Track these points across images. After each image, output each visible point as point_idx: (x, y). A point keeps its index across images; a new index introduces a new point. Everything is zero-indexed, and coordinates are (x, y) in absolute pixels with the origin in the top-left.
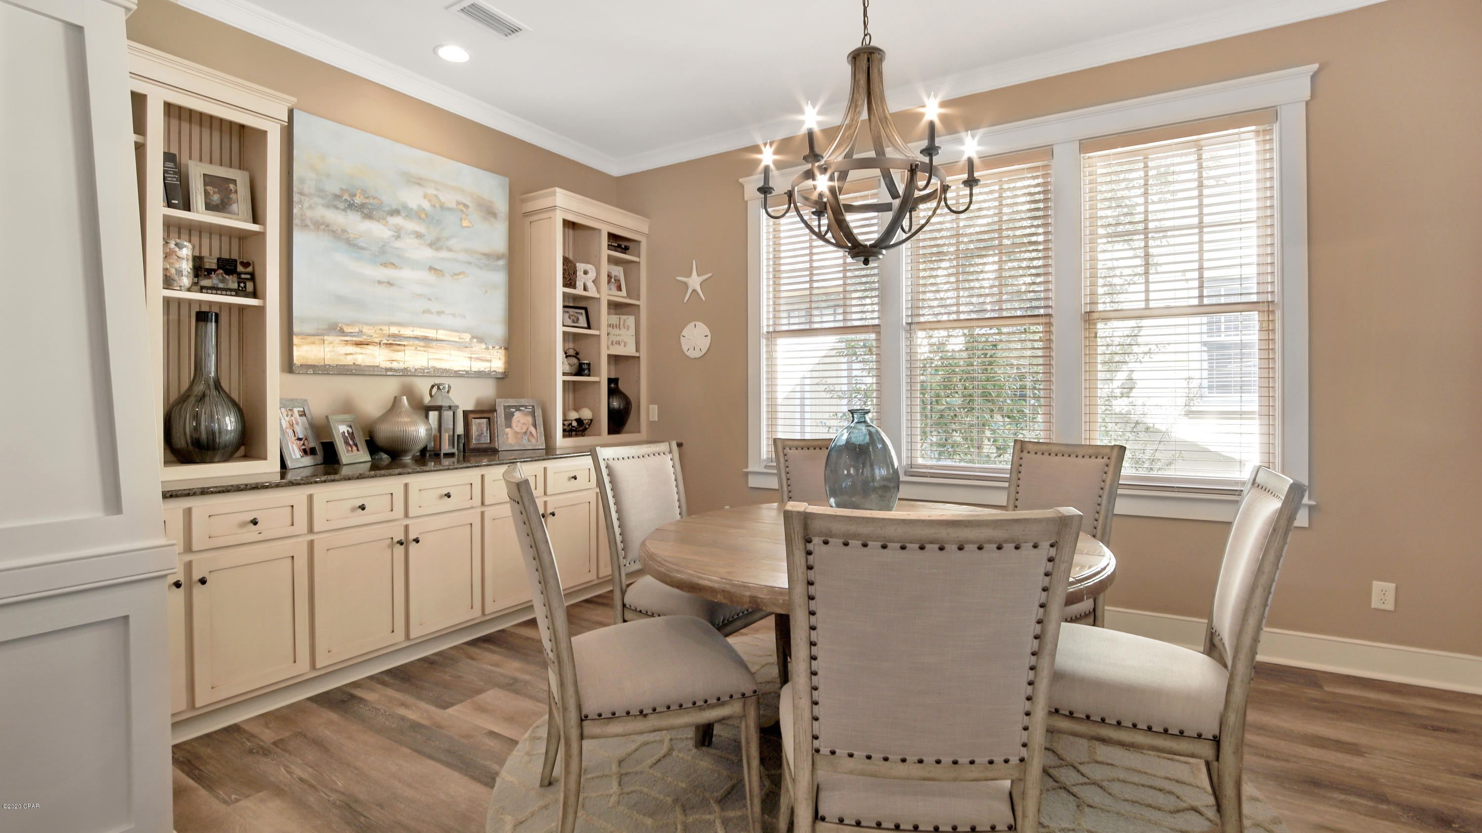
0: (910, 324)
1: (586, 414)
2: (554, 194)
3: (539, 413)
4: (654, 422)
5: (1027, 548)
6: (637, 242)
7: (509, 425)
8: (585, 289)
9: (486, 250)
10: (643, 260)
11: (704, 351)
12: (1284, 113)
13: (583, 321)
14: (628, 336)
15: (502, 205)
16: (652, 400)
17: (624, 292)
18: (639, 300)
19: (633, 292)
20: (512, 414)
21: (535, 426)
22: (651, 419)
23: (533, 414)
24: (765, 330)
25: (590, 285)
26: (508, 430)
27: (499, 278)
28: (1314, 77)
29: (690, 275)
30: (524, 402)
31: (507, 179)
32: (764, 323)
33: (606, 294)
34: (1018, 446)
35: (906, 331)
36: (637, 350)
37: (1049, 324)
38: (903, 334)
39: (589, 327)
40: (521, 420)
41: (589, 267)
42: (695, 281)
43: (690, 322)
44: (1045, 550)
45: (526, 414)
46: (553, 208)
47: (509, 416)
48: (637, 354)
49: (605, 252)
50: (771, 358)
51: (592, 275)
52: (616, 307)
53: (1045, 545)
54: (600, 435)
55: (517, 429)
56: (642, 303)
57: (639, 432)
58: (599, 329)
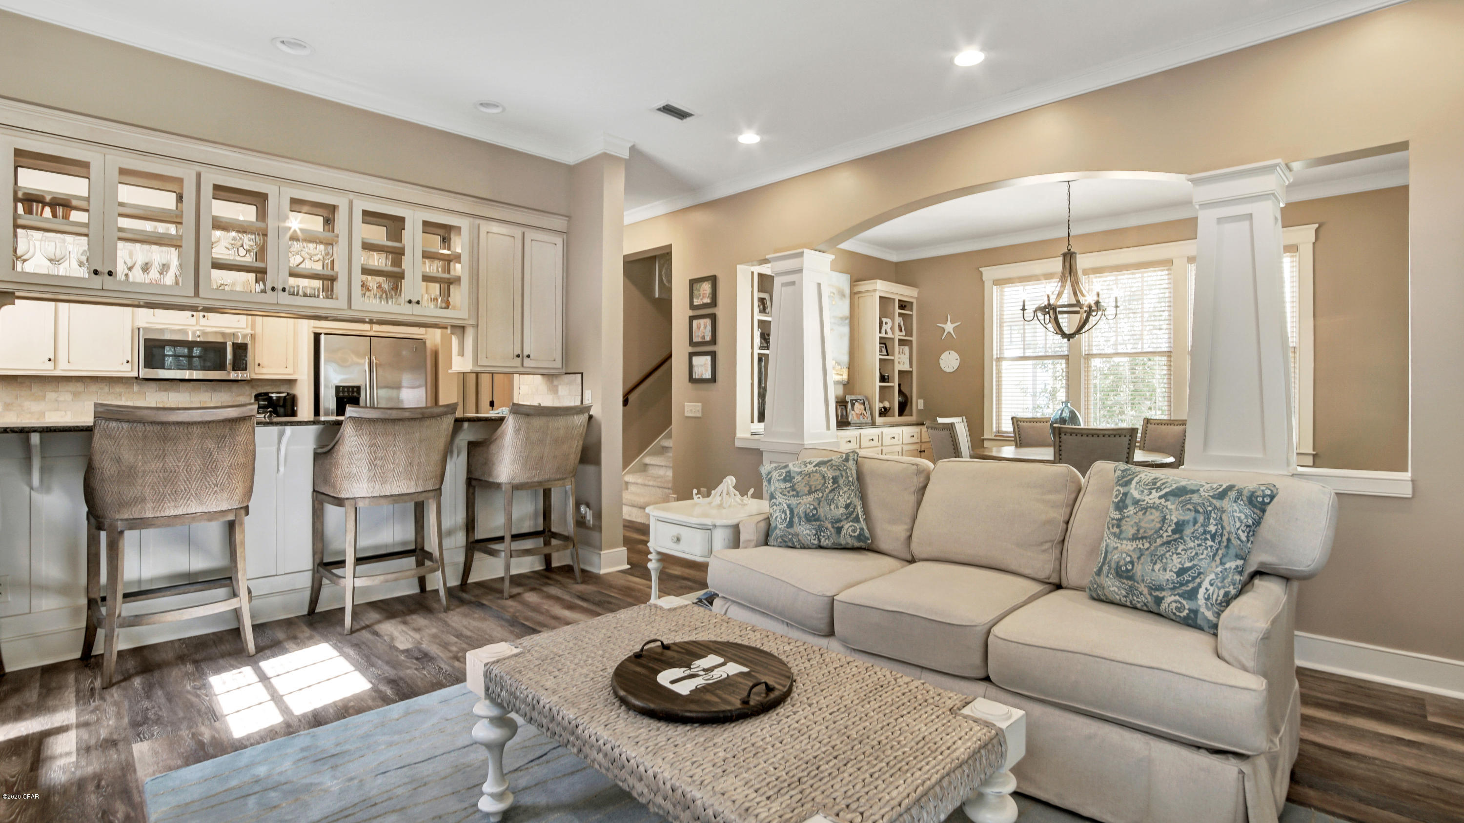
0: (1087, 355)
1: (887, 404)
2: (877, 282)
3: (866, 403)
4: (921, 410)
5: (1123, 437)
6: (912, 303)
7: (853, 410)
8: (886, 333)
9: (841, 315)
10: (914, 313)
11: (955, 368)
12: (1301, 248)
13: (884, 352)
14: (905, 358)
15: (847, 291)
16: (919, 397)
17: (903, 333)
18: (912, 337)
19: (909, 333)
20: (854, 404)
21: (865, 410)
22: (919, 408)
23: (864, 404)
24: (995, 357)
25: (889, 331)
26: (853, 412)
27: (846, 330)
28: (1317, 231)
29: (946, 323)
30: (859, 397)
31: (849, 276)
32: (995, 352)
33: (898, 335)
34: (1146, 421)
35: (1085, 359)
36: (911, 366)
37: (1171, 356)
38: (1083, 361)
39: (888, 355)
40: (858, 407)
41: (888, 320)
42: (949, 327)
43: (946, 351)
44: (1128, 437)
45: (861, 404)
46: (875, 291)
47: (853, 405)
48: (911, 369)
49: (897, 311)
50: (999, 372)
51: (890, 324)
52: (902, 342)
53: (1128, 436)
54: (894, 416)
55: (857, 412)
56: (914, 339)
57: (912, 415)
58: (893, 355)
